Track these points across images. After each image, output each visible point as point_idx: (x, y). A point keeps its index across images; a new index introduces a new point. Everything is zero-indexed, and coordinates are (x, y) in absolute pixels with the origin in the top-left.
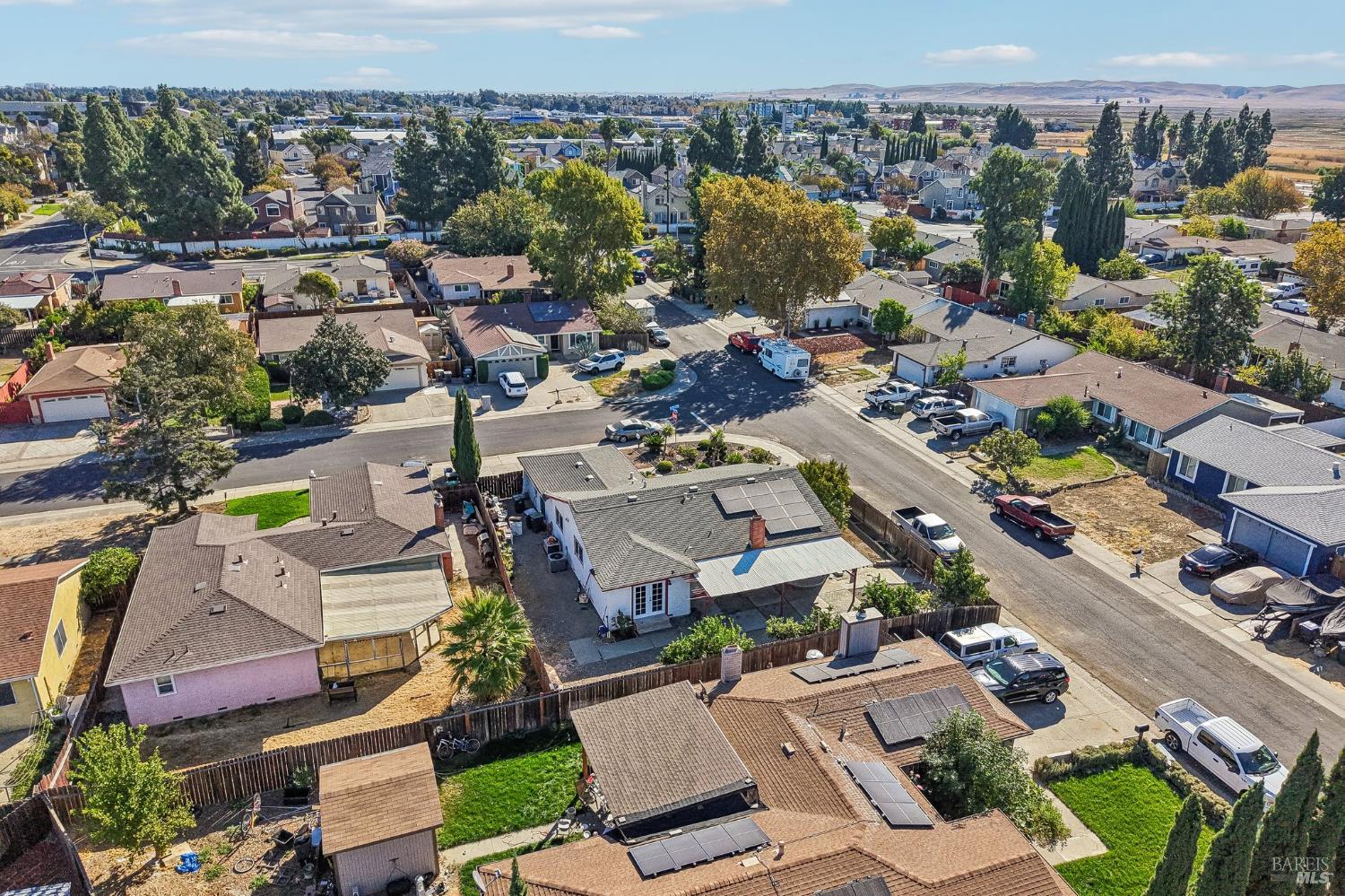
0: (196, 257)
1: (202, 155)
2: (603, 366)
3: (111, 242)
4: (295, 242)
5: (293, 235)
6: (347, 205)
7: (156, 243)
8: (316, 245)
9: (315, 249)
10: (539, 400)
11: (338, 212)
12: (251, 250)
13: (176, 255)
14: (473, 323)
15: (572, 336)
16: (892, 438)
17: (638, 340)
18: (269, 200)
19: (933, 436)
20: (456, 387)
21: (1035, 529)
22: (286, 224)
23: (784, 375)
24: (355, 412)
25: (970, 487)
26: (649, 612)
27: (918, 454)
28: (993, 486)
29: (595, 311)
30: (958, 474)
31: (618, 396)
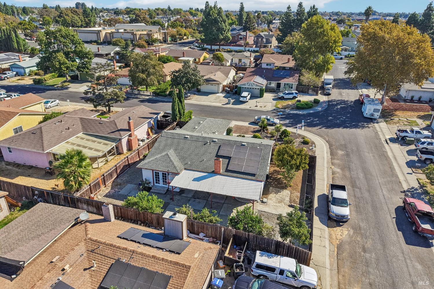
1: (219, 18)
2: (286, 97)
3: (197, 44)
4: (242, 48)
5: (242, 46)
6: (263, 38)
8: (249, 50)
10: (251, 104)
11: (260, 40)
12: (229, 50)
13: (209, 49)
14: (251, 74)
15: (285, 84)
16: (390, 154)
17: (313, 90)
18: (240, 35)
19: (415, 158)
20: (229, 95)
21: (414, 223)
22: (242, 42)
23: (365, 115)
24: (190, 96)
25: (406, 189)
26: (161, 184)
27: (395, 164)
28: (422, 194)
29: (300, 76)
30: (406, 181)
31: (282, 108)
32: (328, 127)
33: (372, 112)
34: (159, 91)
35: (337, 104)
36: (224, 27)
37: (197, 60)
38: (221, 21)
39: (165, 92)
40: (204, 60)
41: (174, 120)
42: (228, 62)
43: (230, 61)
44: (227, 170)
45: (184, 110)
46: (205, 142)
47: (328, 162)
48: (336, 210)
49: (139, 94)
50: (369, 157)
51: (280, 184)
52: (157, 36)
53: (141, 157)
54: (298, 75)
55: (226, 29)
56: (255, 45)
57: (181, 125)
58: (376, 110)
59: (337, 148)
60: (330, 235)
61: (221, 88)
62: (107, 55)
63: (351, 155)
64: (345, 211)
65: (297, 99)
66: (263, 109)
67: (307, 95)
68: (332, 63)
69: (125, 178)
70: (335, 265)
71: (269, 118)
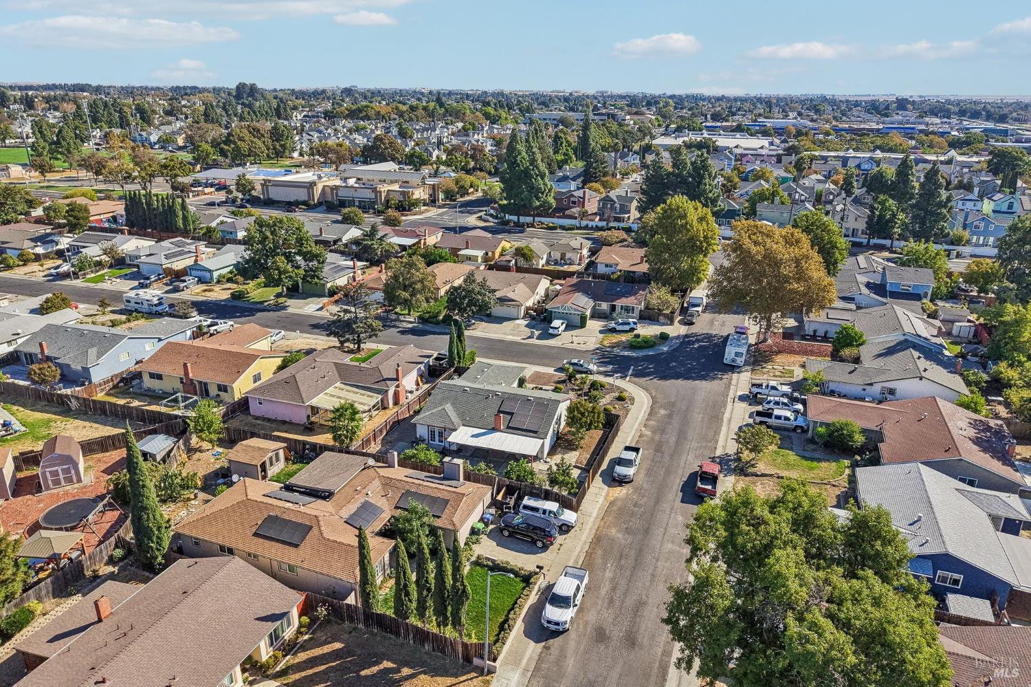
0: (523, 225)
1: (533, 169)
2: (619, 328)
4: (575, 222)
5: (576, 218)
6: (615, 202)
7: (507, 215)
8: (587, 225)
10: (564, 339)
11: (609, 206)
12: (551, 225)
13: (514, 223)
14: (570, 289)
15: (622, 306)
16: (727, 415)
17: (668, 317)
18: (573, 196)
19: (750, 422)
20: (534, 322)
22: (575, 210)
23: (725, 361)
24: (474, 324)
25: (717, 455)
26: (437, 442)
27: (724, 428)
28: (733, 460)
29: (646, 294)
30: (724, 447)
31: (609, 347)
32: (663, 378)
33: (734, 356)
34: (427, 315)
35: (696, 341)
36: (542, 186)
37: (490, 254)
38: (537, 176)
39: (437, 317)
40: (501, 255)
41: (451, 365)
42: (542, 259)
43: (545, 257)
44: (508, 427)
45: (464, 352)
46: (487, 395)
47: (641, 424)
48: (620, 470)
49: (397, 320)
50: (697, 418)
51: (570, 445)
52: (420, 194)
53: (411, 413)
54: (644, 293)
55: (545, 190)
56: (598, 217)
57: (460, 372)
58: (737, 354)
59: (661, 407)
60: (608, 492)
61: (522, 312)
62: (335, 242)
63: (675, 416)
64: (630, 471)
65: (635, 332)
66: (583, 348)
67: (655, 325)
69: (395, 435)
70: (602, 515)
71: (581, 363)
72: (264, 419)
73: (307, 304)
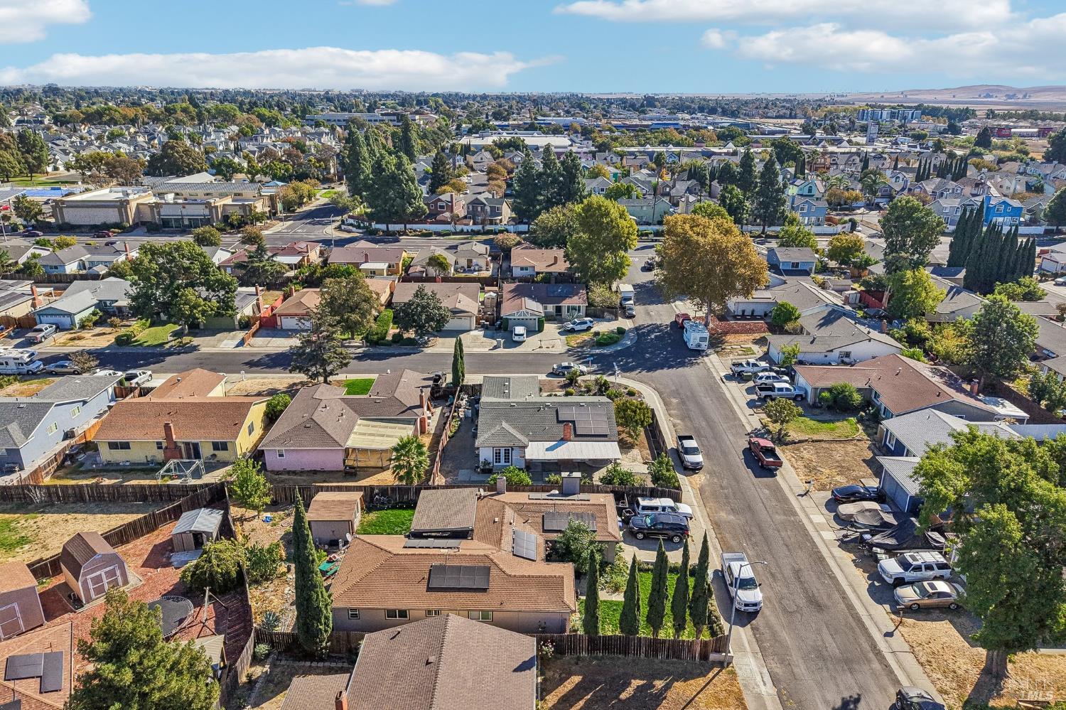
0: (393, 234)
2: (578, 328)
3: (351, 221)
4: (450, 227)
5: (449, 223)
6: (485, 205)
7: (373, 224)
8: (462, 230)
9: (462, 232)
10: (531, 345)
11: (479, 209)
12: (424, 231)
13: (383, 232)
14: (512, 295)
15: (568, 307)
16: (728, 395)
17: (611, 313)
18: (440, 200)
19: (755, 397)
20: (492, 332)
21: (760, 460)
22: (445, 215)
23: (690, 346)
24: (432, 340)
25: (750, 431)
26: (502, 463)
27: (735, 407)
28: (765, 433)
29: (587, 293)
30: (749, 423)
31: (578, 347)
32: (649, 370)
33: (698, 341)
35: (650, 332)
36: (414, 191)
39: (385, 338)
43: (453, 265)
46: (537, 407)
47: (664, 415)
48: (690, 458)
50: (707, 401)
51: (626, 444)
53: (447, 439)
54: (584, 292)
56: (471, 221)
58: (703, 339)
59: (669, 396)
60: (690, 483)
61: (474, 322)
63: (687, 403)
64: (698, 458)
65: (593, 330)
66: (553, 351)
67: (604, 322)
68: (628, 265)
70: (701, 501)
71: (569, 365)
72: (289, 473)
73: (220, 341)
